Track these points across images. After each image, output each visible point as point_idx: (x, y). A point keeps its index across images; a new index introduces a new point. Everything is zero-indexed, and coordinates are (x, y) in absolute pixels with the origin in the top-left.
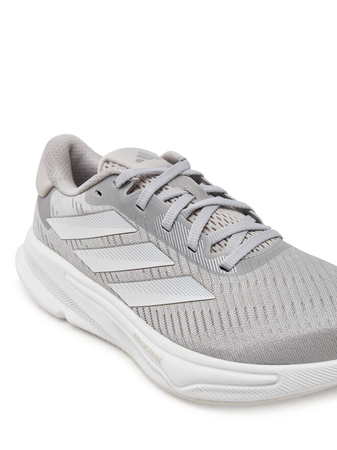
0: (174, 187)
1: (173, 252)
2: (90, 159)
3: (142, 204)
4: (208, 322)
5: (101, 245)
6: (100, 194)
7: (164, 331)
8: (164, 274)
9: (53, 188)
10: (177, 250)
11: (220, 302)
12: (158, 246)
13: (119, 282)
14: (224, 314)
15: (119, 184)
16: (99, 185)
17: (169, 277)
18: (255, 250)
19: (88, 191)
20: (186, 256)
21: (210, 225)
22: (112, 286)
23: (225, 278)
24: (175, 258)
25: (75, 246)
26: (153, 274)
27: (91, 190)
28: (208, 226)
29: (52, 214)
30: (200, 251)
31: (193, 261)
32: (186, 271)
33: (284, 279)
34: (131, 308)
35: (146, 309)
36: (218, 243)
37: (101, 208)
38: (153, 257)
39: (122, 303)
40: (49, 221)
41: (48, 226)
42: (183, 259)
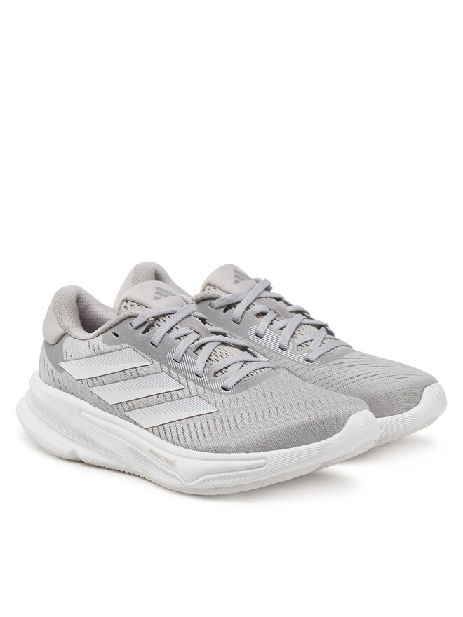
0: (183, 326)
1: (183, 379)
2: (96, 310)
3: (156, 341)
4: (212, 428)
5: (119, 379)
6: (116, 335)
7: (176, 441)
8: (175, 397)
9: (65, 334)
10: (186, 377)
11: (222, 413)
12: (170, 374)
13: (135, 409)
14: (225, 421)
15: (135, 326)
16: (116, 327)
17: (179, 398)
18: (250, 375)
19: (105, 333)
20: (194, 381)
21: (213, 357)
22: (129, 414)
23: (225, 396)
24: (185, 383)
25: (91, 384)
26: (165, 398)
27: (108, 332)
28: (211, 357)
29: (65, 358)
30: (205, 377)
31: (199, 384)
32: (194, 392)
33: (272, 393)
34: (147, 429)
35: (161, 428)
36: (221, 371)
37: (118, 347)
38: (165, 383)
39: (138, 427)
40: (63, 365)
41: (61, 370)
42: (191, 384)
